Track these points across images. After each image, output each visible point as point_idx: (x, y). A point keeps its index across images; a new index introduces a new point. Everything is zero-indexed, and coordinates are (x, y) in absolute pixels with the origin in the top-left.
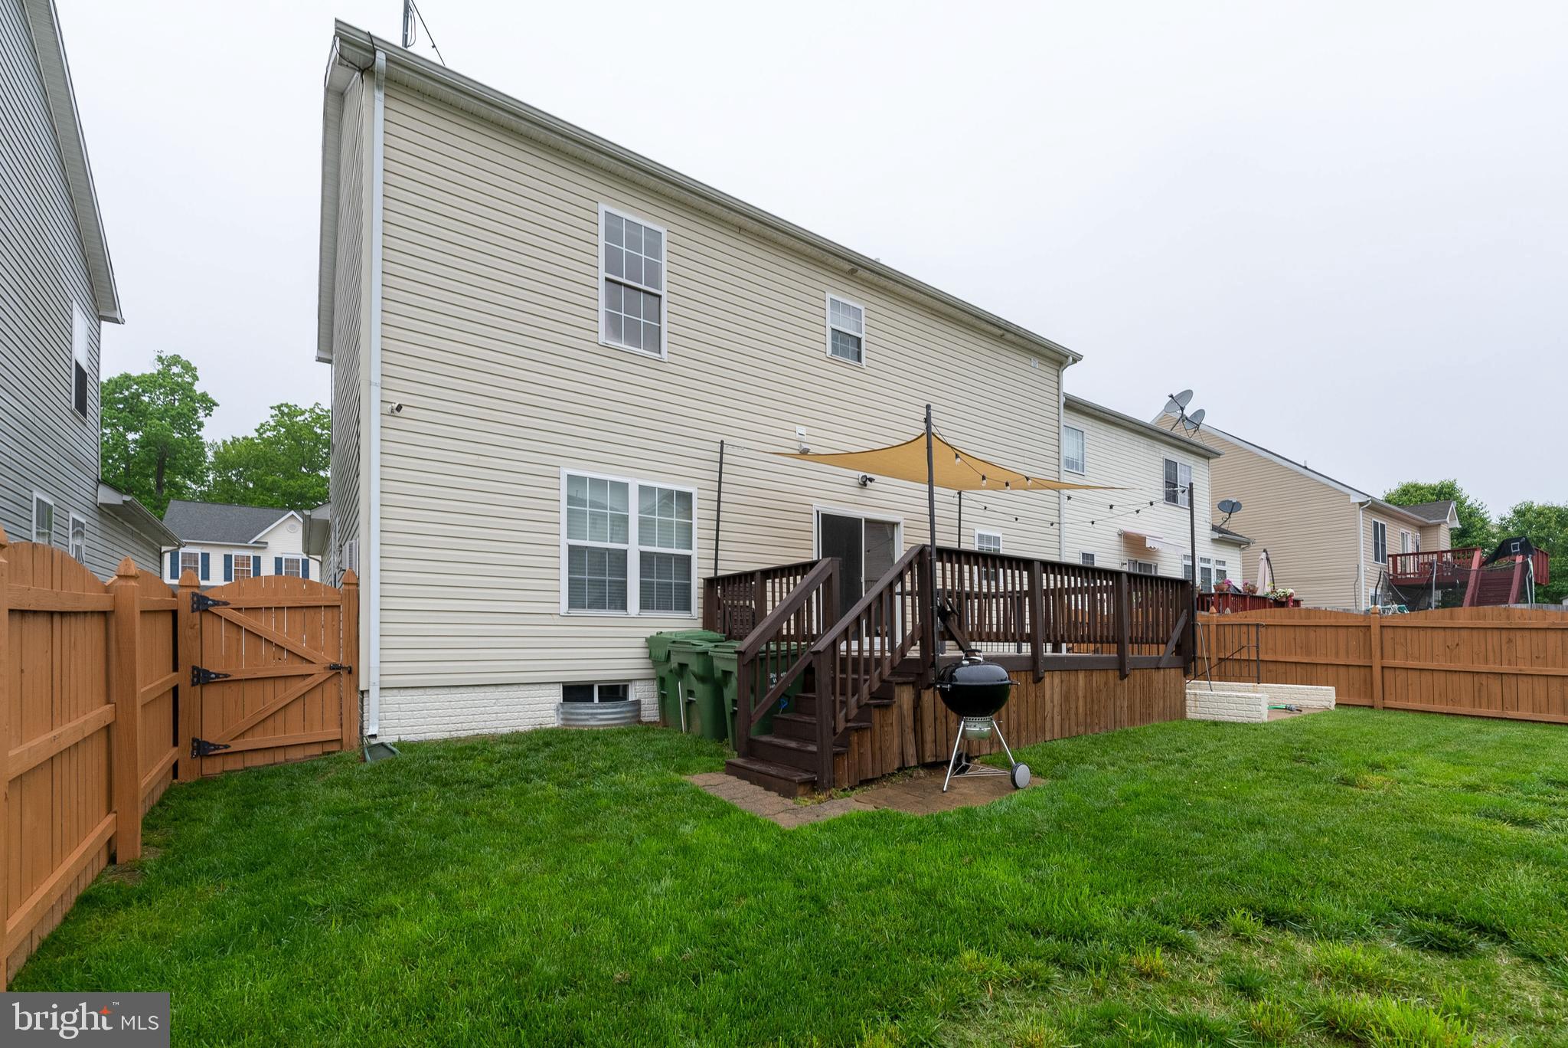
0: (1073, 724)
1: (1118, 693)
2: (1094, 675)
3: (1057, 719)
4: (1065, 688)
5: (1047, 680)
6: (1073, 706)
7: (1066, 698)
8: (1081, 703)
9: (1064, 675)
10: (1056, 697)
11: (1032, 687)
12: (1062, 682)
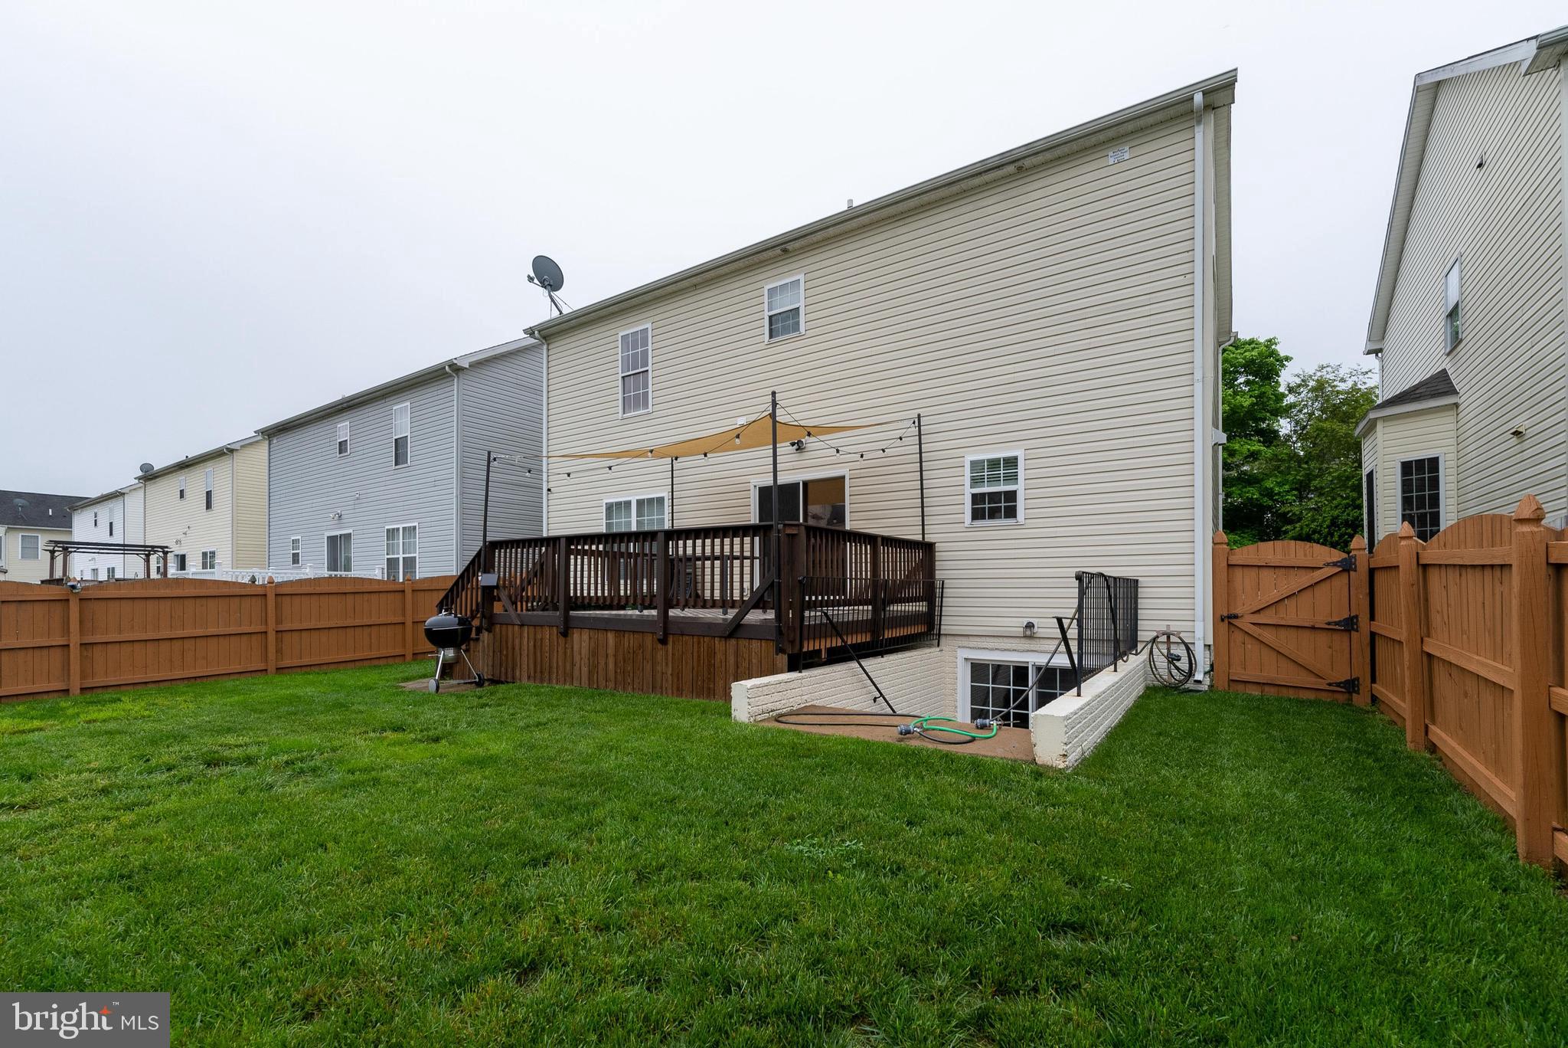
0: (601, 678)
1: (659, 657)
2: (626, 635)
3: (585, 670)
4: (592, 644)
5: (576, 636)
6: (602, 662)
7: (594, 653)
8: (611, 660)
9: (592, 632)
10: (585, 651)
11: (562, 640)
12: (590, 638)
